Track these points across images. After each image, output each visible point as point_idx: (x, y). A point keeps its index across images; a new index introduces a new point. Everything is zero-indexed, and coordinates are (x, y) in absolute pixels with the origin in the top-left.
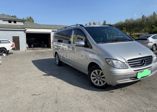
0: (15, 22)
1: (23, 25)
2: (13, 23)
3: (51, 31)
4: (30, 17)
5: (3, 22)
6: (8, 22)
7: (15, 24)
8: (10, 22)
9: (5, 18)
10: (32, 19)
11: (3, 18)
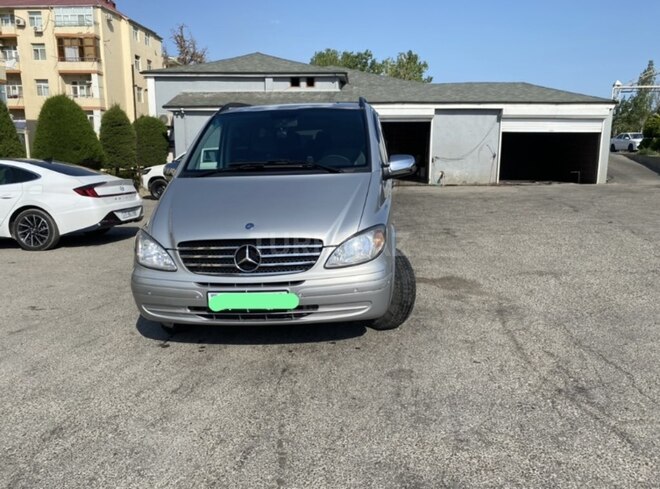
0: (311, 82)
1: (338, 90)
2: (303, 87)
3: (432, 112)
4: (410, 53)
5: (275, 83)
6: (288, 84)
7: (311, 89)
8: (295, 82)
9: (281, 70)
10: (415, 63)
11: (275, 70)
